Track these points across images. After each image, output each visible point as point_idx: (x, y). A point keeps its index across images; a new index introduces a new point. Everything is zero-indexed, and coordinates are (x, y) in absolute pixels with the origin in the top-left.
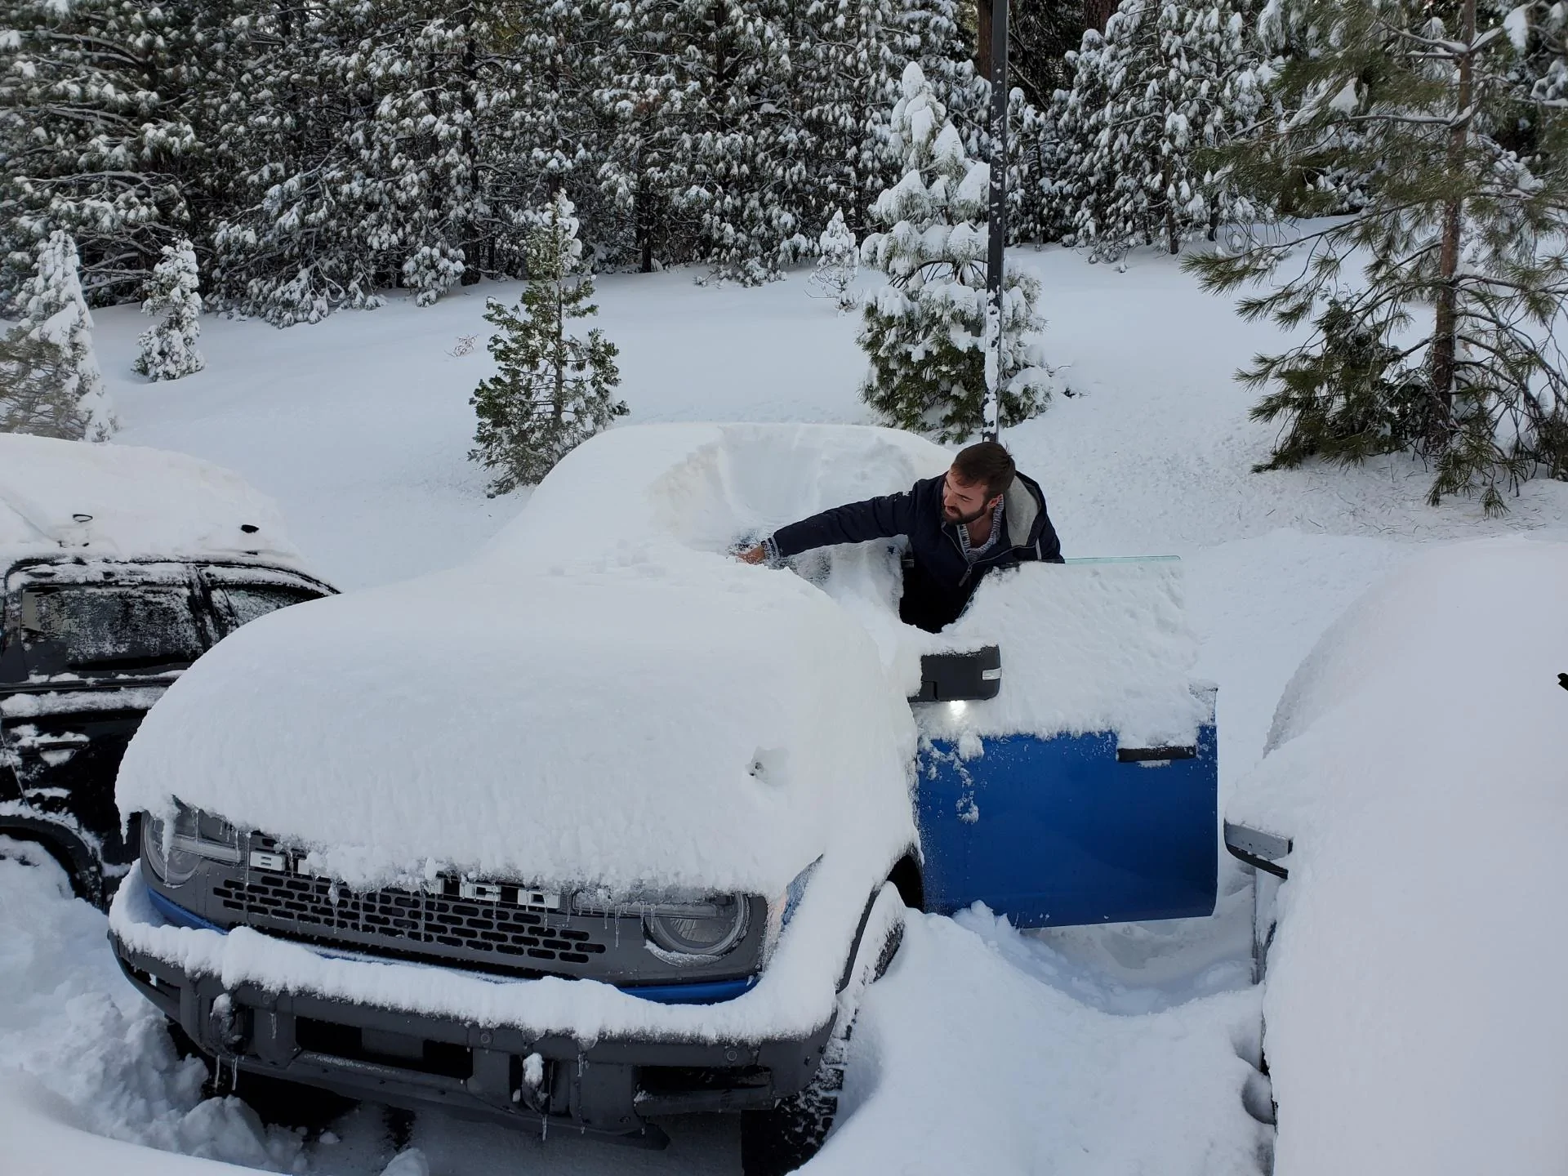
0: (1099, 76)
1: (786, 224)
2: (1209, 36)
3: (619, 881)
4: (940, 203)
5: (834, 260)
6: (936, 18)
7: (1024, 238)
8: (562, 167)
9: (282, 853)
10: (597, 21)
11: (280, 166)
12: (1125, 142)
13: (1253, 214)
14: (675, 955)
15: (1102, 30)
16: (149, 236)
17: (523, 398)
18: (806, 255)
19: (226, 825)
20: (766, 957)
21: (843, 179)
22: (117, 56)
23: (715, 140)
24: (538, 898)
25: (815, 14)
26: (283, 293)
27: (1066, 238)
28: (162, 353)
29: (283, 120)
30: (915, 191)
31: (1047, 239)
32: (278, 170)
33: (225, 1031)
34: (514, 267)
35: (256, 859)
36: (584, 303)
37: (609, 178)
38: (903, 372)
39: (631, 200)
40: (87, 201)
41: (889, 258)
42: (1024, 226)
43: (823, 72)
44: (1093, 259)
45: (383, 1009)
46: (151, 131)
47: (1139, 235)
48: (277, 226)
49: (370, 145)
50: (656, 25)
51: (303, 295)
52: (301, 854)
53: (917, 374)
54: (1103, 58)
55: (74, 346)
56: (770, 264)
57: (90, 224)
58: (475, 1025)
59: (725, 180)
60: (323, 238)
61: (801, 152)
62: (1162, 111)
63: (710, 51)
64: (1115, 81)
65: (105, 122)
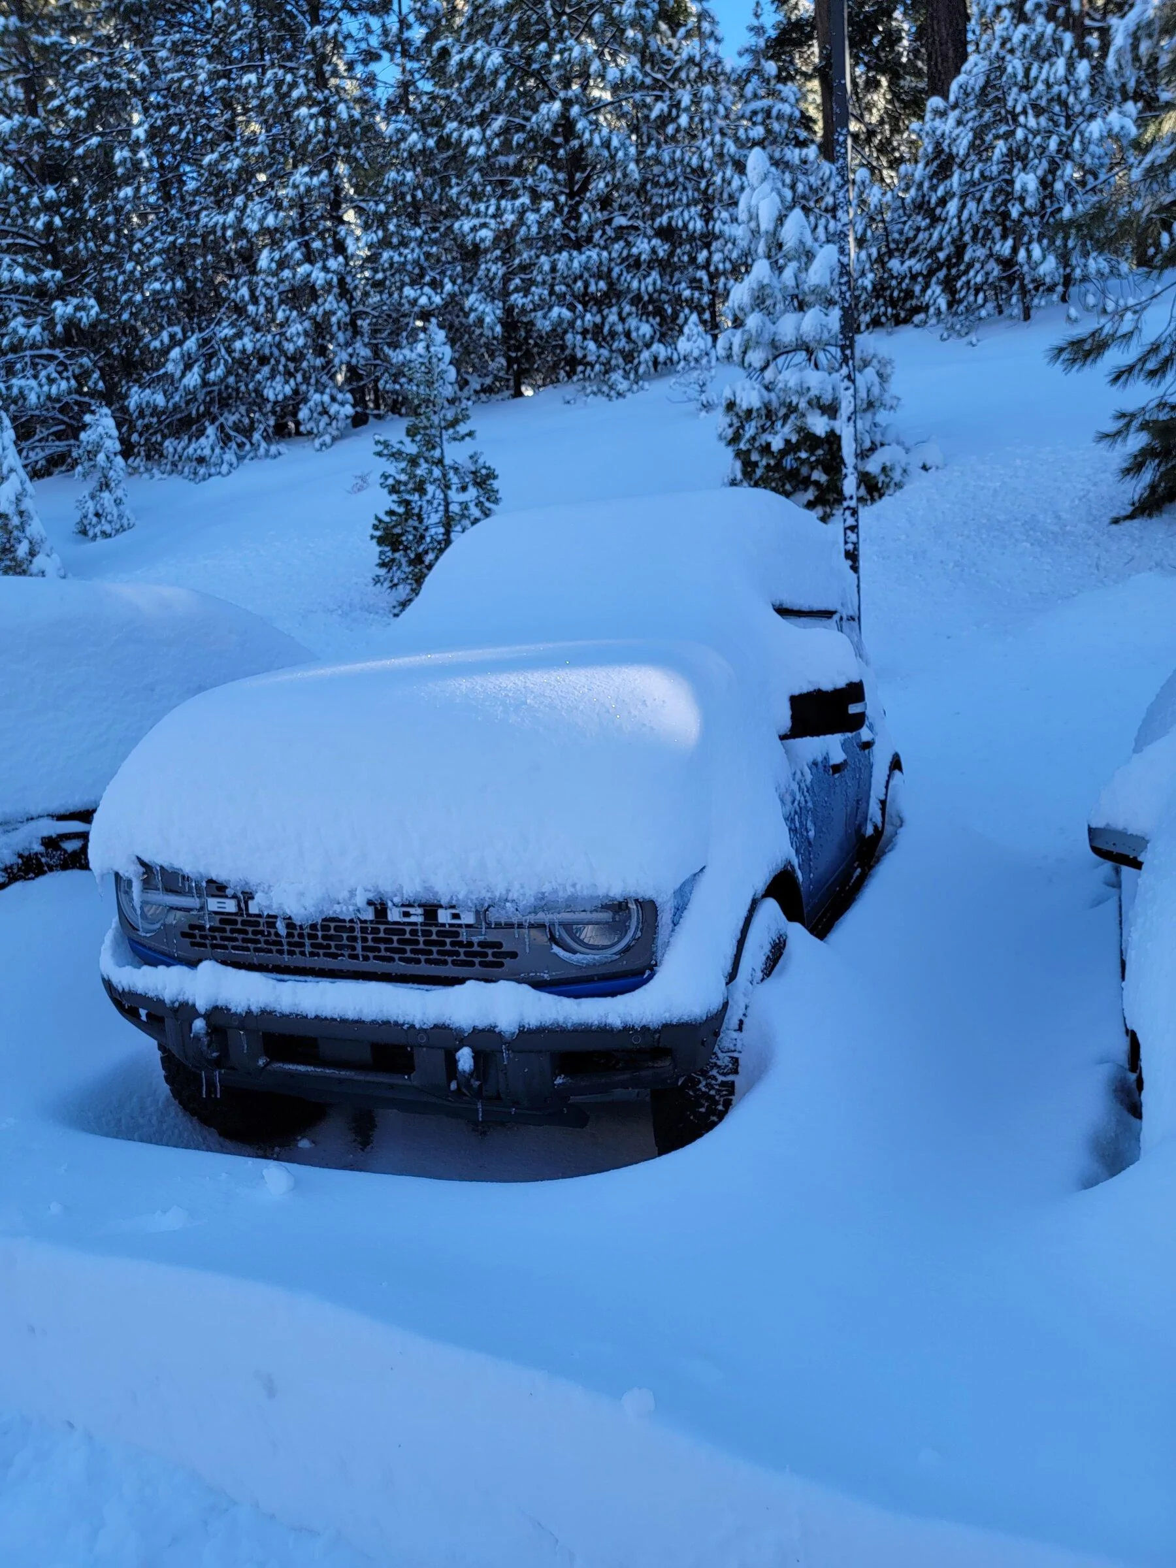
0: (945, 146)
1: (644, 336)
2: (1056, 89)
3: (524, 895)
4: (791, 291)
5: (692, 364)
6: (779, 106)
7: (876, 323)
8: (431, 304)
9: (234, 897)
10: (450, 152)
11: (177, 329)
12: (974, 211)
13: (1107, 270)
14: (579, 956)
15: (945, 97)
16: (72, 409)
17: (416, 524)
18: (665, 363)
19: (183, 877)
20: (659, 954)
21: (695, 284)
22: (22, 241)
23: (571, 260)
24: (456, 916)
25: (659, 117)
26: (195, 450)
27: (918, 318)
28: (97, 515)
29: (174, 284)
30: (766, 281)
31: (898, 321)
32: (175, 334)
33: (205, 1048)
34: (398, 405)
35: (213, 904)
36: (463, 429)
37: (476, 310)
38: (764, 462)
39: (498, 329)
40: (14, 381)
41: (745, 353)
42: (875, 311)
43: (671, 176)
44: (945, 335)
45: (333, 1020)
46: (61, 309)
47: (990, 306)
48: (182, 387)
49: (255, 300)
50: (506, 147)
51: (213, 450)
52: (249, 896)
53: (779, 465)
54: (947, 126)
55: (21, 513)
56: (632, 376)
57: (20, 403)
58: (412, 1026)
59: (586, 299)
60: (224, 395)
61: (655, 262)
62: (1010, 172)
63: (560, 170)
64: (961, 148)
65: (20, 305)
